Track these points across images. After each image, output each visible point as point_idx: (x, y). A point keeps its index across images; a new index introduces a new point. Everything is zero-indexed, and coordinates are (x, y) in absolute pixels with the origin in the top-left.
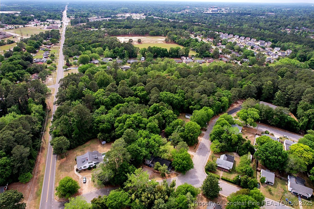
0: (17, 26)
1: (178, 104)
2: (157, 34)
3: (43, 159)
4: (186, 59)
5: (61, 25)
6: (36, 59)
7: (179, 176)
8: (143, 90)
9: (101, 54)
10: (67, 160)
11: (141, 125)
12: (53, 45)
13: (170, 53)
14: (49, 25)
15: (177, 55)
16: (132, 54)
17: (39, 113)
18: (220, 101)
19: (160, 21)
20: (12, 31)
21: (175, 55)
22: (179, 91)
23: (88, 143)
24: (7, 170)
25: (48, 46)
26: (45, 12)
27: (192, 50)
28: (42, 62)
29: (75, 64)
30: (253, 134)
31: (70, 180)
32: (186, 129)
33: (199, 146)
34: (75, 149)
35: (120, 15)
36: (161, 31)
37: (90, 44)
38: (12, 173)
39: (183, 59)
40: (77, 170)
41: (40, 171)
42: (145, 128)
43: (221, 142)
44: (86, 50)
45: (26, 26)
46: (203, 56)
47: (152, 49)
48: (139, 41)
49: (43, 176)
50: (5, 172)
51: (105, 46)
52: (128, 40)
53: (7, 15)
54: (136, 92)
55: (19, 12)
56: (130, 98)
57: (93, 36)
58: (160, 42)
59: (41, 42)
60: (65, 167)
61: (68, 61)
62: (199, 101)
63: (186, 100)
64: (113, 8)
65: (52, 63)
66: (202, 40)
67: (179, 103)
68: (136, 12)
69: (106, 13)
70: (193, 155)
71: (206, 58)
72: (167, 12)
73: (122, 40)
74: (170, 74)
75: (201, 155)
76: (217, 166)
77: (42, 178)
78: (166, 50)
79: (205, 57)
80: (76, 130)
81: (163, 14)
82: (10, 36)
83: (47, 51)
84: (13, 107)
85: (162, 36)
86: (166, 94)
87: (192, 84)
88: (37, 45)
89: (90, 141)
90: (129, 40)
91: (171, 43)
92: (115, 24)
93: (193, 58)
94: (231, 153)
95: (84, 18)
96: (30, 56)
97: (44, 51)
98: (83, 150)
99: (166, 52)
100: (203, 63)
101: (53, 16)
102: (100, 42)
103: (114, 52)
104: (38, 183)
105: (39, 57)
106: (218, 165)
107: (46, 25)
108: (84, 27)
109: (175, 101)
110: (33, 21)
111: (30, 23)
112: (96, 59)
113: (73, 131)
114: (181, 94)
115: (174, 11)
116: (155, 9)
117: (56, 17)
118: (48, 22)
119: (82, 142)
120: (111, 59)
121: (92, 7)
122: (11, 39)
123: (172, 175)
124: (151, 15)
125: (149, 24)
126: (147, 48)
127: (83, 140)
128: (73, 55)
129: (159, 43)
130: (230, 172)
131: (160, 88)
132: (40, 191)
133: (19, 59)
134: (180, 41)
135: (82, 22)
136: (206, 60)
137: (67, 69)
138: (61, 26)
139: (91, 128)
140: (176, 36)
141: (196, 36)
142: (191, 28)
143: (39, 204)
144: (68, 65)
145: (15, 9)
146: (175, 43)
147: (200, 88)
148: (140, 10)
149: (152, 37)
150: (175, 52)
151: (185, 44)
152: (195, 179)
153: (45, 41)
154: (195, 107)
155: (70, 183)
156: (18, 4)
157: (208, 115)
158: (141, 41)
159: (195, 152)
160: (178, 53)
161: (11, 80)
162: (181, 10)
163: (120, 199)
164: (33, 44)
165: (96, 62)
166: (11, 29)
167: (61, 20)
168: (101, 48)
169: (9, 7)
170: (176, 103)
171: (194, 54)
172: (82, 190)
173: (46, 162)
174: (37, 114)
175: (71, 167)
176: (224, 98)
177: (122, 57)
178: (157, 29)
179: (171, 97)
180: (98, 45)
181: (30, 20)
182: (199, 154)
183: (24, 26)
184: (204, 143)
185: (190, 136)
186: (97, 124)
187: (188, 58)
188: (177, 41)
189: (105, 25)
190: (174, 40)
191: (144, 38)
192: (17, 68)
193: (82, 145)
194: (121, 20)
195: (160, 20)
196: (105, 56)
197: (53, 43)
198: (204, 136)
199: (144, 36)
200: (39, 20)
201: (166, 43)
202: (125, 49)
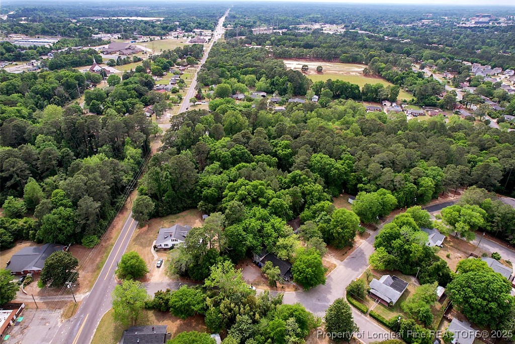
0: (152, 37)
1: (338, 177)
2: (354, 60)
3: (121, 223)
4: (391, 105)
5: (210, 38)
6: (158, 85)
7: (299, 291)
8: (287, 147)
9: (252, 85)
10: (147, 231)
11: (260, 199)
12: (189, 66)
13: (364, 93)
14: (194, 37)
15: (375, 98)
16: (300, 91)
17: (135, 160)
18: (416, 183)
19: (367, 39)
20: (144, 44)
21: (373, 96)
22: (346, 156)
23: (183, 214)
24: (69, 225)
25: (181, 68)
26: (195, 18)
27: (407, 91)
28: (166, 89)
29: (209, 97)
30: (465, 253)
31: (136, 256)
32: (333, 220)
33: (353, 253)
34: (164, 218)
35: (304, 26)
36: (361, 55)
37: (239, 69)
38: (74, 231)
39: (385, 105)
40: (155, 247)
41: (112, 238)
42: (265, 206)
43: (389, 253)
44: (231, 77)
45: (164, 38)
46: (423, 103)
47: (333, 83)
48: (319, 70)
49: (113, 245)
50: (66, 228)
51: (261, 74)
52: (301, 66)
53: (146, 22)
54: (275, 149)
55: (162, 19)
56: (263, 157)
57: (249, 56)
58: (354, 73)
59: (175, 61)
60: (142, 240)
61: (200, 91)
62: (375, 178)
63: (353, 173)
64: (297, 15)
65: (178, 92)
66: (432, 75)
67: (340, 175)
68: (332, 23)
69: (283, 21)
70: (337, 264)
71: (428, 108)
72: (387, 23)
73: (292, 65)
74: (344, 127)
75: (349, 267)
76: (369, 292)
77: (110, 247)
78: (357, 87)
79: (426, 106)
80: (170, 191)
81: (377, 27)
82: (140, 52)
83: (177, 74)
84: (104, 147)
85: (362, 64)
86: (321, 158)
87: (372, 146)
88: (166, 65)
89: (187, 211)
90: (303, 66)
91: (373, 76)
92: (290, 40)
93: (403, 106)
94: (406, 276)
95: (247, 28)
96: (151, 79)
97: (174, 74)
98: (173, 222)
99: (357, 91)
100: (420, 115)
101: (203, 24)
102: (256, 66)
103: (272, 84)
104: (104, 252)
105: (165, 83)
106: (371, 291)
107: (190, 38)
108: (242, 42)
109: (334, 171)
110: (176, 31)
111: (170, 33)
112: (242, 91)
113: (165, 191)
114: (347, 162)
115: (399, 23)
116: (367, 19)
117: (207, 26)
118: (194, 32)
119: (175, 210)
120: (265, 94)
121: (265, 12)
122: (139, 56)
123: (288, 287)
124: (355, 27)
125: (346, 42)
126: (325, 81)
127: (177, 207)
128: (210, 83)
129: (352, 76)
130: (390, 306)
131: (315, 147)
132: (103, 263)
133: (136, 83)
134: (388, 75)
135: (241, 34)
136: (427, 111)
137: (196, 103)
138: (209, 40)
139: (192, 191)
140: (384, 65)
141: (422, 67)
142: (419, 53)
143: (95, 280)
144: (199, 97)
145: (159, 14)
146: (380, 76)
147: (383, 155)
148: (340, 18)
149: (344, 64)
150: (372, 92)
151: (397, 80)
152: (324, 303)
153: (179, 60)
154: (366, 187)
155: (133, 261)
156: (166, 8)
157: (384, 204)
158: (322, 70)
159: (342, 261)
160: (377, 95)
161: (119, 111)
162: (413, 21)
163: (188, 300)
164: (162, 63)
165: (241, 96)
166: (144, 42)
167: (212, 31)
168: (253, 76)
169: (153, 11)
170: (334, 175)
171: (409, 98)
172: (152, 276)
173: (122, 228)
174: (132, 161)
175: (150, 241)
176: (427, 179)
177: (282, 92)
178: (353, 52)
179: (328, 164)
180: (251, 71)
181: (171, 30)
182: (347, 265)
183: (161, 38)
184: (364, 250)
185: (337, 232)
186: (202, 187)
187: (394, 104)
188: (384, 74)
189: (274, 40)
190: (379, 72)
192: (130, 95)
193: (174, 214)
194: (301, 35)
195: (369, 37)
196: (256, 89)
197: (189, 64)
198: (368, 239)
199: (332, 62)
200: (183, 30)
201: (364, 75)
202: (288, 80)
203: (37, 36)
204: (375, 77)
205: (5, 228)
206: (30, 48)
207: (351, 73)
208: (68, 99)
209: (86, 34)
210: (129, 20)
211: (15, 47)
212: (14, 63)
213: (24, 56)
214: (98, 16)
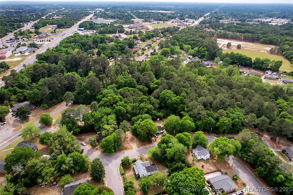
0: (159, 22)
4: (272, 74)
6: (138, 46)
14: (182, 23)
20: (152, 25)
25: (158, 38)
28: (140, 48)
33: (148, 146)
35: (259, 19)
39: (267, 73)
41: (56, 108)
45: (165, 22)
47: (234, 55)
48: (239, 47)
55: (174, 12)
58: (263, 51)
63: (182, 105)
65: (145, 50)
70: (134, 148)
75: (139, 152)
78: (250, 59)
80: (86, 93)
82: (146, 28)
86: (167, 92)
88: (150, 36)
90: (228, 43)
93: (282, 75)
97: (152, 41)
100: (291, 83)
101: (192, 16)
103: (199, 51)
105: (143, 45)
110: (175, 19)
111: (170, 20)
117: (194, 17)
123: (100, 150)
130: (138, 177)
134: (287, 54)
137: (148, 57)
138: (189, 25)
144: (152, 54)
146: (282, 54)
150: (260, 63)
152: (108, 163)
158: (241, 47)
159: (138, 148)
164: (148, 35)
165: (176, 56)
166: (154, 24)
168: (190, 46)
170: (169, 103)
179: (168, 97)
181: (172, 18)
183: (164, 22)
187: (274, 73)
189: (226, 27)
191: (251, 45)
199: (254, 43)
200: (179, 18)
201: (270, 53)
202: (207, 50)
203: (108, 19)
204: (279, 55)
205: (23, 94)
206: (100, 24)
207: (261, 51)
208: (94, 48)
209: (129, 19)
210: (157, 12)
211: (95, 23)
212: (89, 30)
213: (94, 27)
214: (143, 10)
